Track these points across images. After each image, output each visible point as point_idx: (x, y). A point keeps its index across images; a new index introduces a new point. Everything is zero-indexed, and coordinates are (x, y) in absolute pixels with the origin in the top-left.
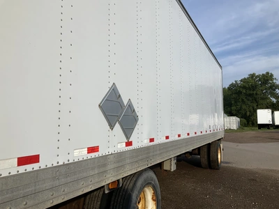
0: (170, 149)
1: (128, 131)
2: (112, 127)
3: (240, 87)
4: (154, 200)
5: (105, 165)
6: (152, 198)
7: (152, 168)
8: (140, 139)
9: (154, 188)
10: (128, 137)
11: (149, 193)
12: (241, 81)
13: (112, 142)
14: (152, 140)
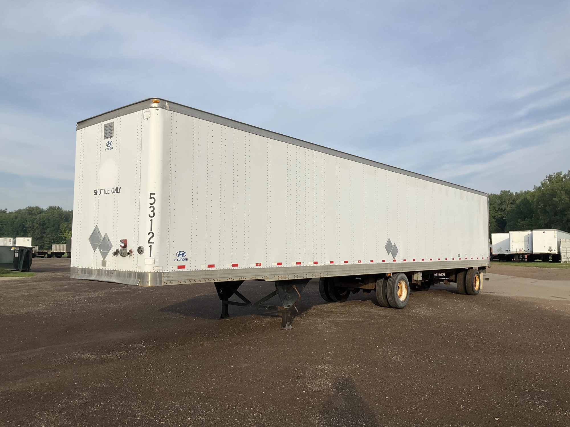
0: (415, 266)
1: (394, 256)
2: (389, 254)
4: (406, 288)
5: (387, 266)
6: (405, 287)
7: (405, 273)
8: (399, 259)
9: (406, 282)
10: (394, 258)
11: (403, 284)
13: (389, 259)
14: (405, 260)
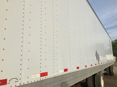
2: (97, 60)
3: (115, 43)
4: (103, 79)
8: (100, 63)
12: (115, 41)
